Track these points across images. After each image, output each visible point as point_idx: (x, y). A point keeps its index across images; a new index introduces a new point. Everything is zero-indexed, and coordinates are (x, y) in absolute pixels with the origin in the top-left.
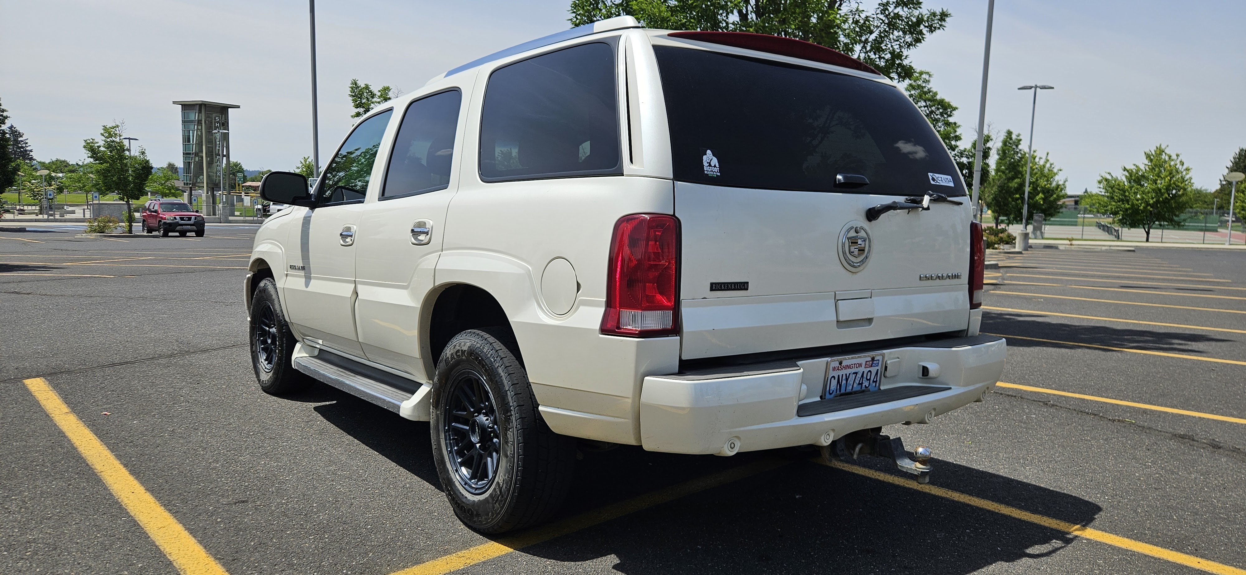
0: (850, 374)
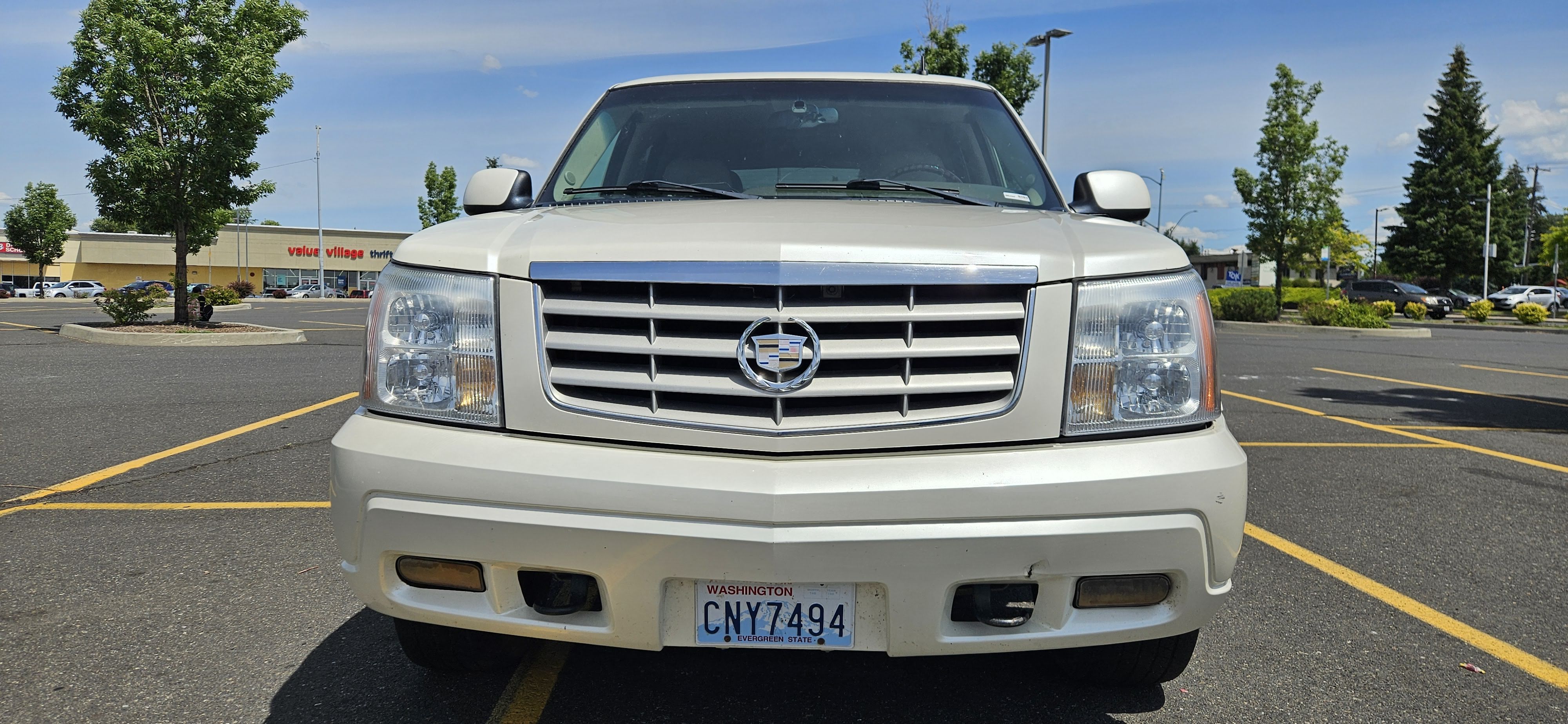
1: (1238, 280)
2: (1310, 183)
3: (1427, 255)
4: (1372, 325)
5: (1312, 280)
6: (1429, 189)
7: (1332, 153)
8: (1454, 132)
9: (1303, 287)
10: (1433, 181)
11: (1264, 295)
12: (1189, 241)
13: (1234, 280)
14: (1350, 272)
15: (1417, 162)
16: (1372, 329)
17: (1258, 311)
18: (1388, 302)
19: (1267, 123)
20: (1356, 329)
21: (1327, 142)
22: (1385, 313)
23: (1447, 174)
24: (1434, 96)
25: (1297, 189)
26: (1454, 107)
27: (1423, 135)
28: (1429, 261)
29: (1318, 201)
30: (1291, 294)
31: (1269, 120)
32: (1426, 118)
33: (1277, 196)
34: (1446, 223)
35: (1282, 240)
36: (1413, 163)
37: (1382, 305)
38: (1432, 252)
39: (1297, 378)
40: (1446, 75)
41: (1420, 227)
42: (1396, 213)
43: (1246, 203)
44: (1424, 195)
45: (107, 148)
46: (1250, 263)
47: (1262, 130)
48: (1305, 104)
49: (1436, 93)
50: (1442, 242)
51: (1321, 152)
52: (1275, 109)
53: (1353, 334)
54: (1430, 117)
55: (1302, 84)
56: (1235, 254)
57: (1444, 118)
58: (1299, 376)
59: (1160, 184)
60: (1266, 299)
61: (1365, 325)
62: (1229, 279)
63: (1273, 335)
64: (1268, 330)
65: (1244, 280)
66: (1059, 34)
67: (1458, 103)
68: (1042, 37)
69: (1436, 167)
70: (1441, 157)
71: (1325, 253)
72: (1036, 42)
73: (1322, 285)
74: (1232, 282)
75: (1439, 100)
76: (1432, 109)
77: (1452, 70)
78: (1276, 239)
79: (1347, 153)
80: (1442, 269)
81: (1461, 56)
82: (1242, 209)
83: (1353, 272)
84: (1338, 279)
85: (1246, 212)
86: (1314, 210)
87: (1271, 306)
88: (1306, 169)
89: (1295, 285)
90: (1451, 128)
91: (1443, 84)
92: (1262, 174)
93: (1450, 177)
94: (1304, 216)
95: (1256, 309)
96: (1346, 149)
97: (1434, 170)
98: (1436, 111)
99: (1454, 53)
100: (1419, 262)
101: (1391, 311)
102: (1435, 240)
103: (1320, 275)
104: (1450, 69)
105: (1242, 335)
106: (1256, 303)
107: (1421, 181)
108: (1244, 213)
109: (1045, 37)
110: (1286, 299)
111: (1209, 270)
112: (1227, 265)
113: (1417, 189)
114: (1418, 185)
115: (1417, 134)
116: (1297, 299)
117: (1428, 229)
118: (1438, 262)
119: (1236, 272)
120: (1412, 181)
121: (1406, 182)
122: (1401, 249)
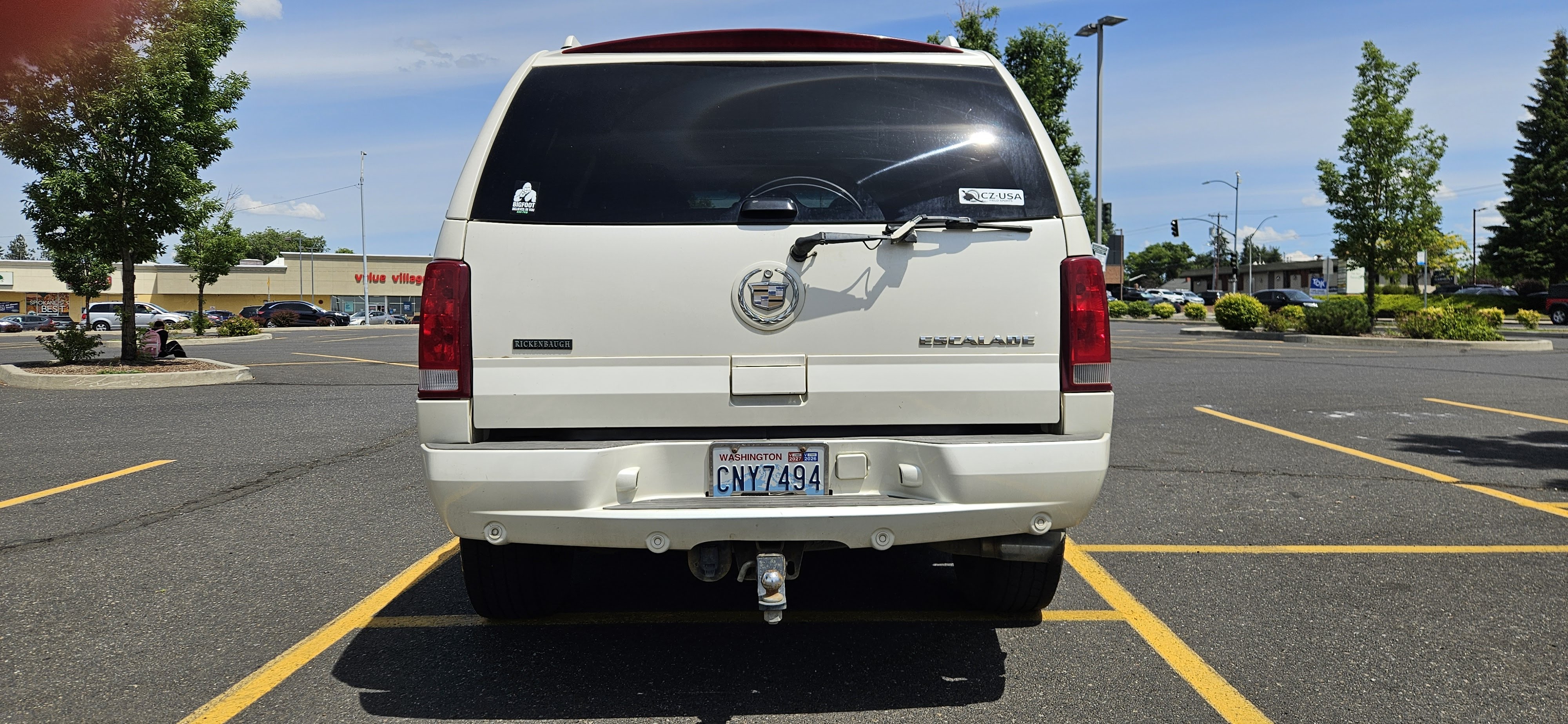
0: (757, 467)
1: (1323, 287)
2: (1403, 179)
3: (1534, 256)
4: (1483, 337)
5: (1404, 286)
6: (1534, 187)
7: (1428, 143)
8: (1558, 124)
9: (1394, 294)
10: (1537, 177)
11: (1352, 304)
12: (1270, 247)
13: (1318, 287)
14: (1445, 276)
15: (1519, 157)
16: (1484, 342)
17: (1348, 323)
18: (1496, 310)
19: (1354, 113)
20: (1464, 342)
21: (1423, 132)
22: (1495, 321)
23: (1552, 170)
24: (1535, 86)
25: (1389, 186)
26: (1557, 98)
27: (1523, 128)
28: (1537, 262)
29: (1415, 198)
30: (1385, 302)
31: (1355, 109)
32: (1526, 109)
33: (1366, 195)
34: (1554, 223)
35: (1373, 243)
36: (1514, 158)
37: (1489, 313)
38: (1538, 252)
39: (1406, 415)
40: (1547, 62)
41: (1526, 226)
42: (1498, 212)
43: (1331, 203)
44: (1529, 192)
45: (40, 171)
46: (1335, 269)
47: (1348, 120)
48: (1397, 91)
49: (1536, 82)
50: (1550, 243)
51: (1415, 143)
52: (1364, 95)
53: (1462, 348)
54: (1530, 108)
55: (1394, 66)
56: (1319, 261)
57: (1546, 110)
58: (1408, 412)
59: (1237, 189)
60: (1356, 310)
61: (1475, 338)
62: (1313, 286)
63: (1367, 351)
64: (1361, 345)
65: (1330, 287)
66: (1111, 21)
67: (1561, 92)
68: (1094, 26)
69: (1540, 163)
70: (1545, 150)
71: (1421, 257)
72: (1087, 31)
73: (1416, 291)
74: (1317, 290)
75: (1541, 90)
76: (1532, 99)
77: (1554, 57)
78: (1366, 242)
79: (1446, 143)
80: (1551, 269)
81: (1563, 41)
82: (1327, 209)
83: (1448, 276)
84: (1432, 285)
85: (1332, 212)
86: (1410, 208)
87: (1362, 316)
88: (1399, 163)
89: (1386, 292)
90: (1554, 120)
91: (1544, 72)
92: (1350, 170)
93: (1555, 173)
94: (1399, 217)
95: (1346, 321)
96: (1444, 139)
97: (1538, 166)
98: (1538, 102)
99: (1555, 38)
100: (1526, 263)
101: (1500, 319)
102: (1542, 241)
103: (1413, 280)
104: (1551, 56)
105: (1331, 352)
106: (1345, 314)
107: (1525, 177)
108: (1329, 214)
109: (1096, 25)
110: (1379, 308)
111: (1292, 277)
112: (1311, 272)
113: (1522, 187)
114: (1522, 182)
115: (1516, 127)
116: (1390, 307)
117: (1534, 229)
118: (1545, 262)
119: (1321, 279)
120: (1515, 178)
121: (1507, 179)
122: (1506, 250)
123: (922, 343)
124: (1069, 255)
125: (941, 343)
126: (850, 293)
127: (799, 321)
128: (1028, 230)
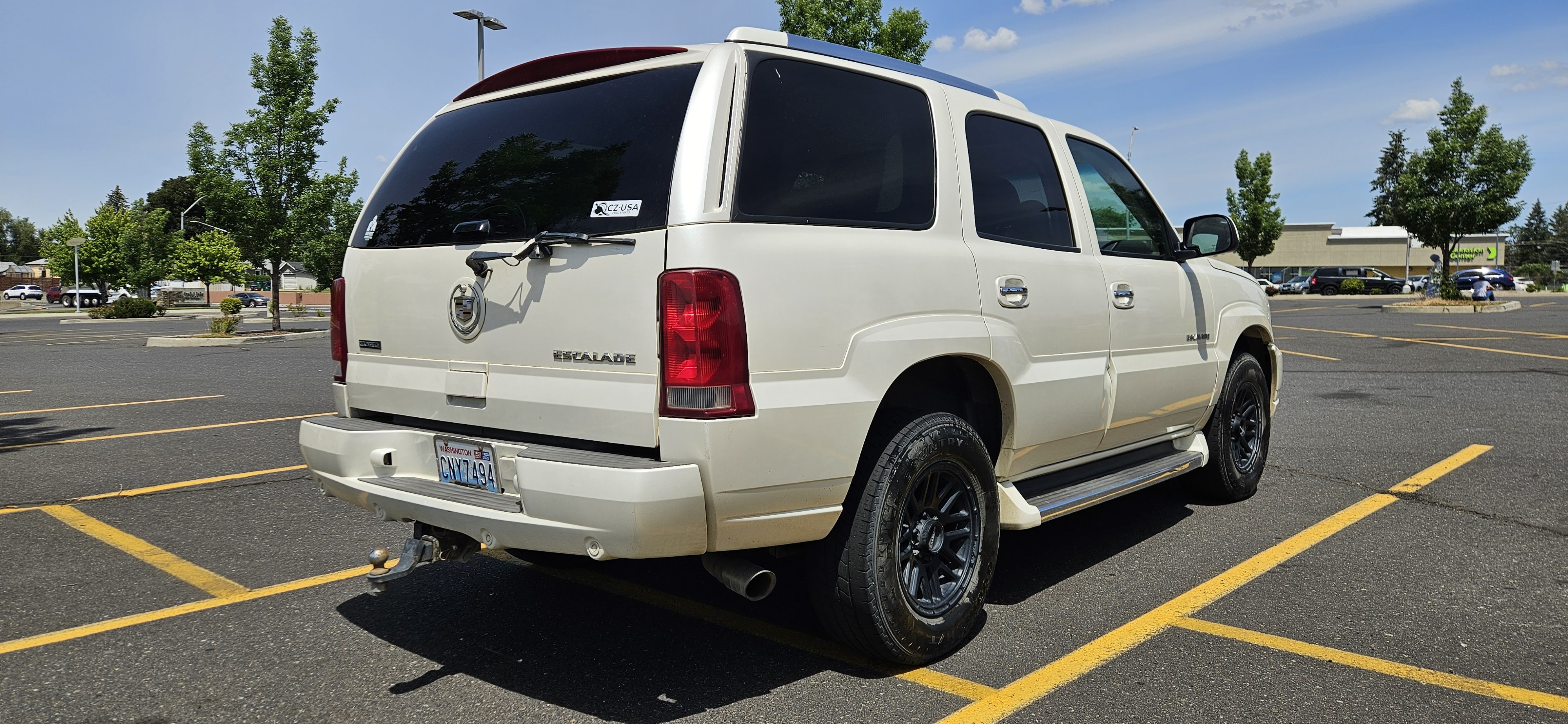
0: (460, 460)
123: (557, 356)
124: (667, 269)
125: (568, 357)
126: (510, 307)
127: (487, 330)
128: (632, 243)
